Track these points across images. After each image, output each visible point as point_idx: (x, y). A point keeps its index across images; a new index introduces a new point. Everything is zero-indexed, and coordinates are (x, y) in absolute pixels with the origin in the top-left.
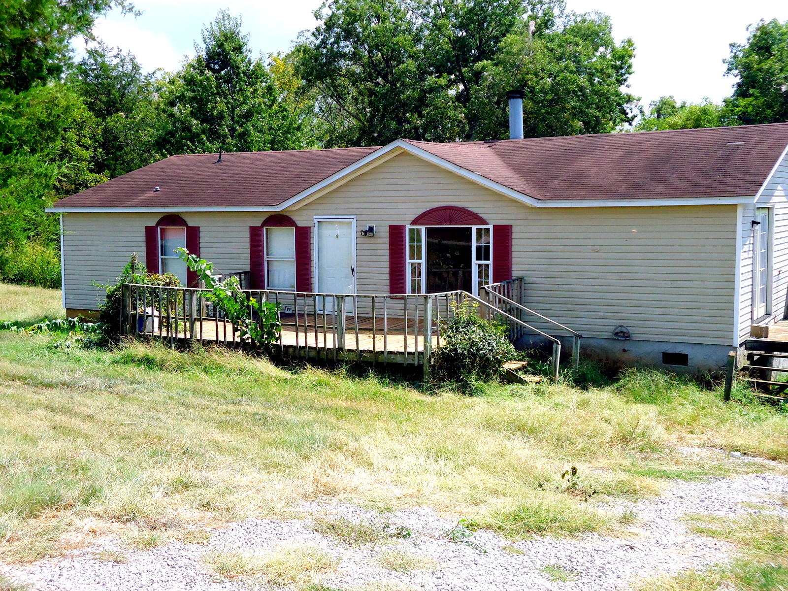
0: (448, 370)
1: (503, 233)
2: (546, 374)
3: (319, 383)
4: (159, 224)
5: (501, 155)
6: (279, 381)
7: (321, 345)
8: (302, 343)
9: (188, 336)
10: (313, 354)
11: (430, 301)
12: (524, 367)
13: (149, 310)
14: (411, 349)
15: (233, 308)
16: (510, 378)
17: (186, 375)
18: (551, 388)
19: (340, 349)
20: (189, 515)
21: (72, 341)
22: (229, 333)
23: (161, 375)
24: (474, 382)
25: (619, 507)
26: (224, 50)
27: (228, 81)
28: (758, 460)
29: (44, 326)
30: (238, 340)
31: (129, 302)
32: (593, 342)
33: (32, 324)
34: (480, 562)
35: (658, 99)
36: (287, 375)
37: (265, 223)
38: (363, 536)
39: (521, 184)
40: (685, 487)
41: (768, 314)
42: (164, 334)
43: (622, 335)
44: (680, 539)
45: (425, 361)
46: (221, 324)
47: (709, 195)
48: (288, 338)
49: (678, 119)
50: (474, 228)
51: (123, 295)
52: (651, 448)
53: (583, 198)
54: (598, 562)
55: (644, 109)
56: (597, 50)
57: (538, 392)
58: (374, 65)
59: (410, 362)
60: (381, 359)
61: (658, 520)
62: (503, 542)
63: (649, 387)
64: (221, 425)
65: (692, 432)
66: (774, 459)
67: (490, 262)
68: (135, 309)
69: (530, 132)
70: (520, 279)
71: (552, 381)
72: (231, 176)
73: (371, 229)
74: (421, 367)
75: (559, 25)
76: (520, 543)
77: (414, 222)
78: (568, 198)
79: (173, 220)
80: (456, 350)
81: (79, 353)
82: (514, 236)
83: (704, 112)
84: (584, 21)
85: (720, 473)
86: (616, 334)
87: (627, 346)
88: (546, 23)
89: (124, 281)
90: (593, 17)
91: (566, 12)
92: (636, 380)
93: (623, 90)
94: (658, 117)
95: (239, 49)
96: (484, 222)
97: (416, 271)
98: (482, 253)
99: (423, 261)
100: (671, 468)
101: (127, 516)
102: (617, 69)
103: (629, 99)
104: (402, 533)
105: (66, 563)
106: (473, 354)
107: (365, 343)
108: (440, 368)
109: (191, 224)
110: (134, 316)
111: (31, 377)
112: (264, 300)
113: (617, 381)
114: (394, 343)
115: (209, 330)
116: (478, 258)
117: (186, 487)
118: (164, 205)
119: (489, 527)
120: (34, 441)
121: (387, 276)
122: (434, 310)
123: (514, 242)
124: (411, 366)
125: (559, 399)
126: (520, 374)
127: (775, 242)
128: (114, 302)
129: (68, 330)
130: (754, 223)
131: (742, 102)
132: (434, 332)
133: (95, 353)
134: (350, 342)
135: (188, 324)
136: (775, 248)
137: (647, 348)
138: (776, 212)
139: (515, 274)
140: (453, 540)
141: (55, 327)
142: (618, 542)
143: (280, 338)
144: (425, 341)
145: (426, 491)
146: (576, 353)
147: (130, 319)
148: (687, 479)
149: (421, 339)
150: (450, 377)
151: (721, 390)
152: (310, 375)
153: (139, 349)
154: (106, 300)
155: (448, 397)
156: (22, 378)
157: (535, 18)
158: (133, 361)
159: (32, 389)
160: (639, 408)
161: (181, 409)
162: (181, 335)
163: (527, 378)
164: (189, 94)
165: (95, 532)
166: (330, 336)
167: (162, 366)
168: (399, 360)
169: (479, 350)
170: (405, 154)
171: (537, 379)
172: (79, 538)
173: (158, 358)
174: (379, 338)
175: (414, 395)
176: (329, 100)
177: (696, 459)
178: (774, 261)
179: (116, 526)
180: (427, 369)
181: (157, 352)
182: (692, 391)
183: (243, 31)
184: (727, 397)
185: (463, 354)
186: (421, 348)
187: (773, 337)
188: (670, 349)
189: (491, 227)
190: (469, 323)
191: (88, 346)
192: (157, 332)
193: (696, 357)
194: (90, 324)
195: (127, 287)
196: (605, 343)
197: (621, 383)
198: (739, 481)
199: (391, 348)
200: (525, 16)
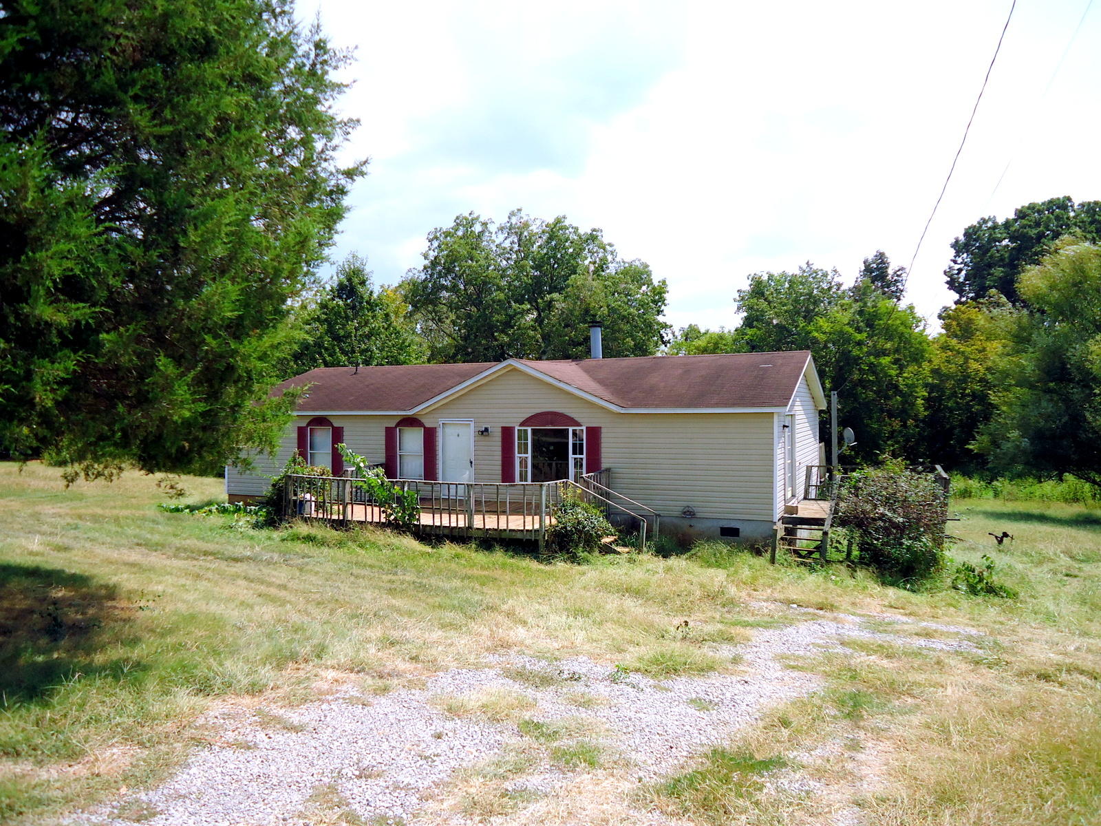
0: (559, 544)
1: (594, 433)
2: (633, 545)
3: (457, 556)
4: (309, 424)
5: (587, 371)
6: (422, 554)
7: (454, 524)
8: (437, 523)
9: (341, 517)
10: (446, 532)
11: (544, 488)
12: (616, 540)
13: (308, 496)
14: (529, 527)
15: (381, 494)
16: (606, 550)
17: (346, 550)
18: (640, 557)
19: (470, 527)
20: (402, 666)
21: (243, 522)
22: (376, 515)
23: (325, 550)
24: (581, 554)
25: (726, 652)
26: (351, 284)
27: (353, 308)
28: (811, 610)
29: (214, 508)
30: (383, 520)
31: (291, 488)
32: (667, 520)
33: (202, 507)
34: (641, 698)
35: (686, 326)
36: (428, 549)
37: (398, 424)
38: (545, 681)
39: (608, 396)
40: (767, 634)
41: (793, 496)
42: (321, 516)
43: (689, 513)
44: (779, 674)
45: (540, 537)
46: (369, 509)
47: (753, 405)
48: (426, 519)
49: (702, 343)
50: (571, 429)
51: (286, 484)
52: (731, 603)
53: (657, 406)
54: (728, 695)
55: (676, 334)
56: (640, 288)
57: (631, 561)
58: (469, 297)
59: (528, 537)
60: (504, 535)
61: (758, 660)
62: (652, 682)
63: (715, 555)
64: (391, 591)
65: (755, 590)
66: (821, 609)
67: (584, 456)
68: (296, 495)
69: (608, 352)
70: (608, 470)
71: (640, 552)
72: (368, 386)
73: (486, 429)
74: (537, 541)
75: (612, 269)
76: (665, 683)
77: (522, 424)
78: (646, 406)
79: (321, 421)
80: (565, 528)
81: (252, 532)
82: (603, 435)
83: (721, 337)
84: (631, 266)
85: (787, 622)
86: (684, 513)
87: (693, 522)
88: (602, 267)
89: (287, 472)
90: (637, 263)
91: (618, 259)
92: (705, 550)
93: (660, 318)
94: (686, 340)
95: (363, 283)
96: (579, 424)
97: (523, 462)
98: (578, 449)
99: (529, 455)
100: (751, 619)
101: (357, 667)
102: (655, 302)
103: (665, 326)
104: (575, 678)
105: (324, 706)
106: (579, 531)
107: (491, 522)
108: (553, 542)
109: (336, 425)
110: (295, 501)
111: (218, 552)
112: (406, 489)
113: (689, 550)
114: (515, 523)
115: (358, 513)
116: (574, 453)
117: (392, 644)
118: (314, 409)
119: (637, 670)
120: (251, 607)
121: (500, 468)
122: (548, 495)
123: (603, 440)
124: (529, 541)
125: (650, 566)
126: (613, 546)
127: (797, 440)
128: (278, 489)
129: (234, 512)
130: (784, 426)
131: (750, 332)
132: (548, 514)
133: (265, 533)
134: (478, 522)
135: (341, 507)
136: (797, 445)
137: (708, 524)
138: (797, 417)
139: (604, 466)
140: (614, 681)
141: (224, 511)
142: (734, 679)
143: (418, 520)
144: (541, 521)
145: (578, 643)
146: (656, 528)
147: (292, 503)
148: (766, 628)
149: (537, 518)
150: (561, 550)
151: (768, 555)
152: (448, 549)
153: (303, 529)
154: (270, 488)
155: (560, 566)
156: (212, 554)
157: (595, 263)
158: (298, 539)
159: (226, 563)
160: (711, 571)
161: (352, 579)
162: (335, 517)
163: (619, 549)
164: (324, 317)
165: (337, 681)
166: (461, 517)
167: (323, 543)
168: (519, 536)
169: (584, 527)
170: (515, 370)
171: (627, 550)
172: (325, 686)
173: (319, 537)
174: (503, 518)
175: (534, 565)
176: (430, 323)
177: (766, 611)
178: (797, 454)
179: (353, 676)
180: (542, 544)
181: (318, 531)
182: (747, 558)
183: (368, 269)
184: (773, 561)
185: (571, 531)
186: (537, 526)
187: (802, 514)
188: (726, 524)
189: (584, 428)
190: (574, 505)
191: (256, 526)
192: (314, 515)
193: (745, 530)
194: (253, 508)
195: (290, 477)
196: (676, 521)
197: (693, 552)
198: (803, 627)
199: (512, 527)
200: (586, 262)
